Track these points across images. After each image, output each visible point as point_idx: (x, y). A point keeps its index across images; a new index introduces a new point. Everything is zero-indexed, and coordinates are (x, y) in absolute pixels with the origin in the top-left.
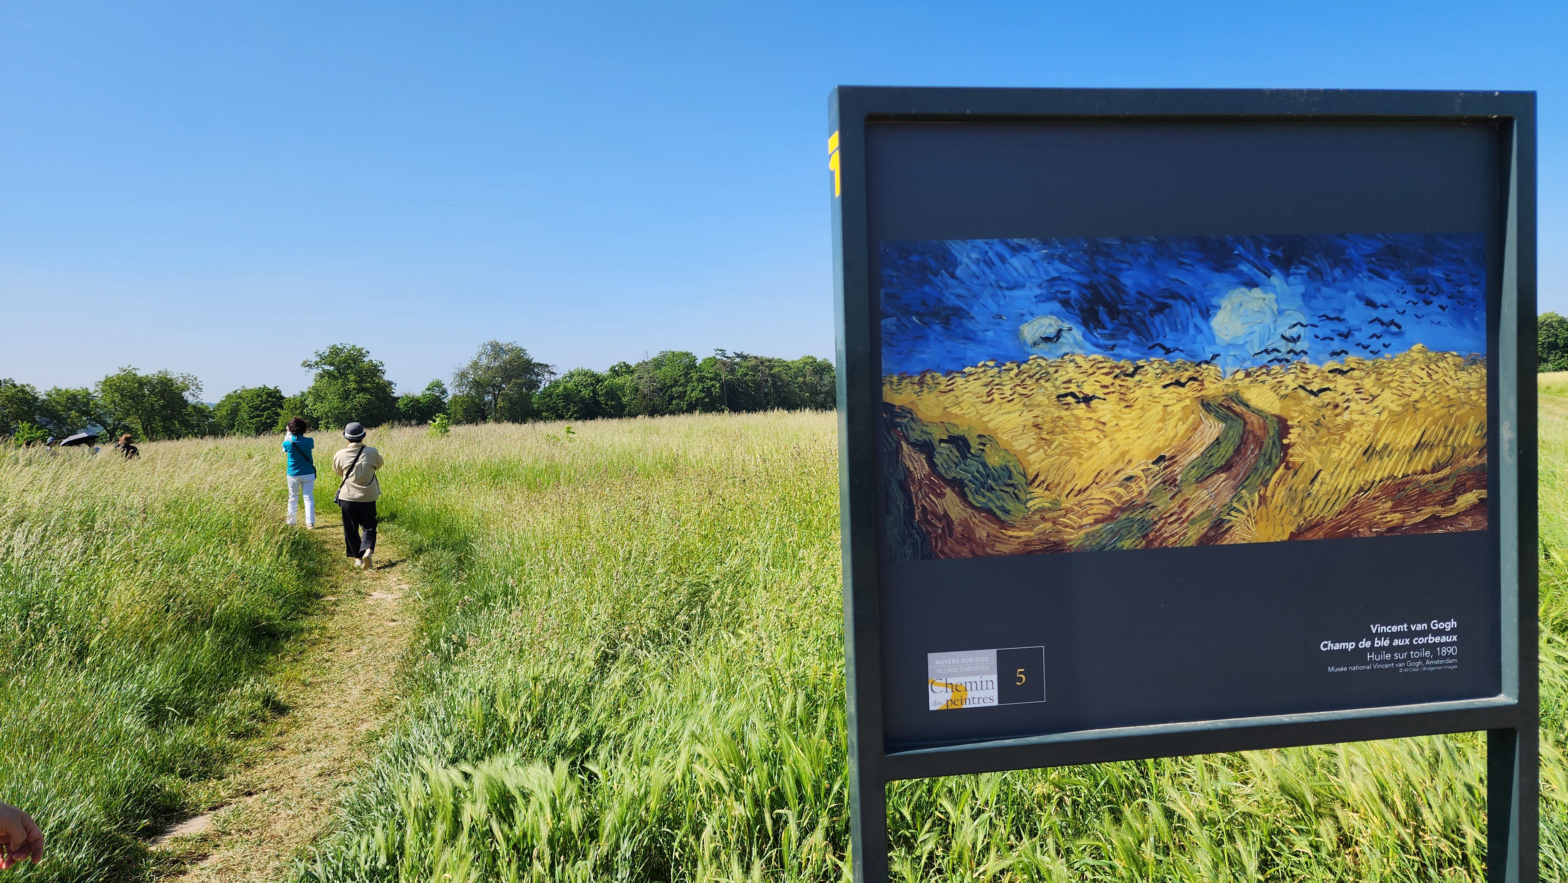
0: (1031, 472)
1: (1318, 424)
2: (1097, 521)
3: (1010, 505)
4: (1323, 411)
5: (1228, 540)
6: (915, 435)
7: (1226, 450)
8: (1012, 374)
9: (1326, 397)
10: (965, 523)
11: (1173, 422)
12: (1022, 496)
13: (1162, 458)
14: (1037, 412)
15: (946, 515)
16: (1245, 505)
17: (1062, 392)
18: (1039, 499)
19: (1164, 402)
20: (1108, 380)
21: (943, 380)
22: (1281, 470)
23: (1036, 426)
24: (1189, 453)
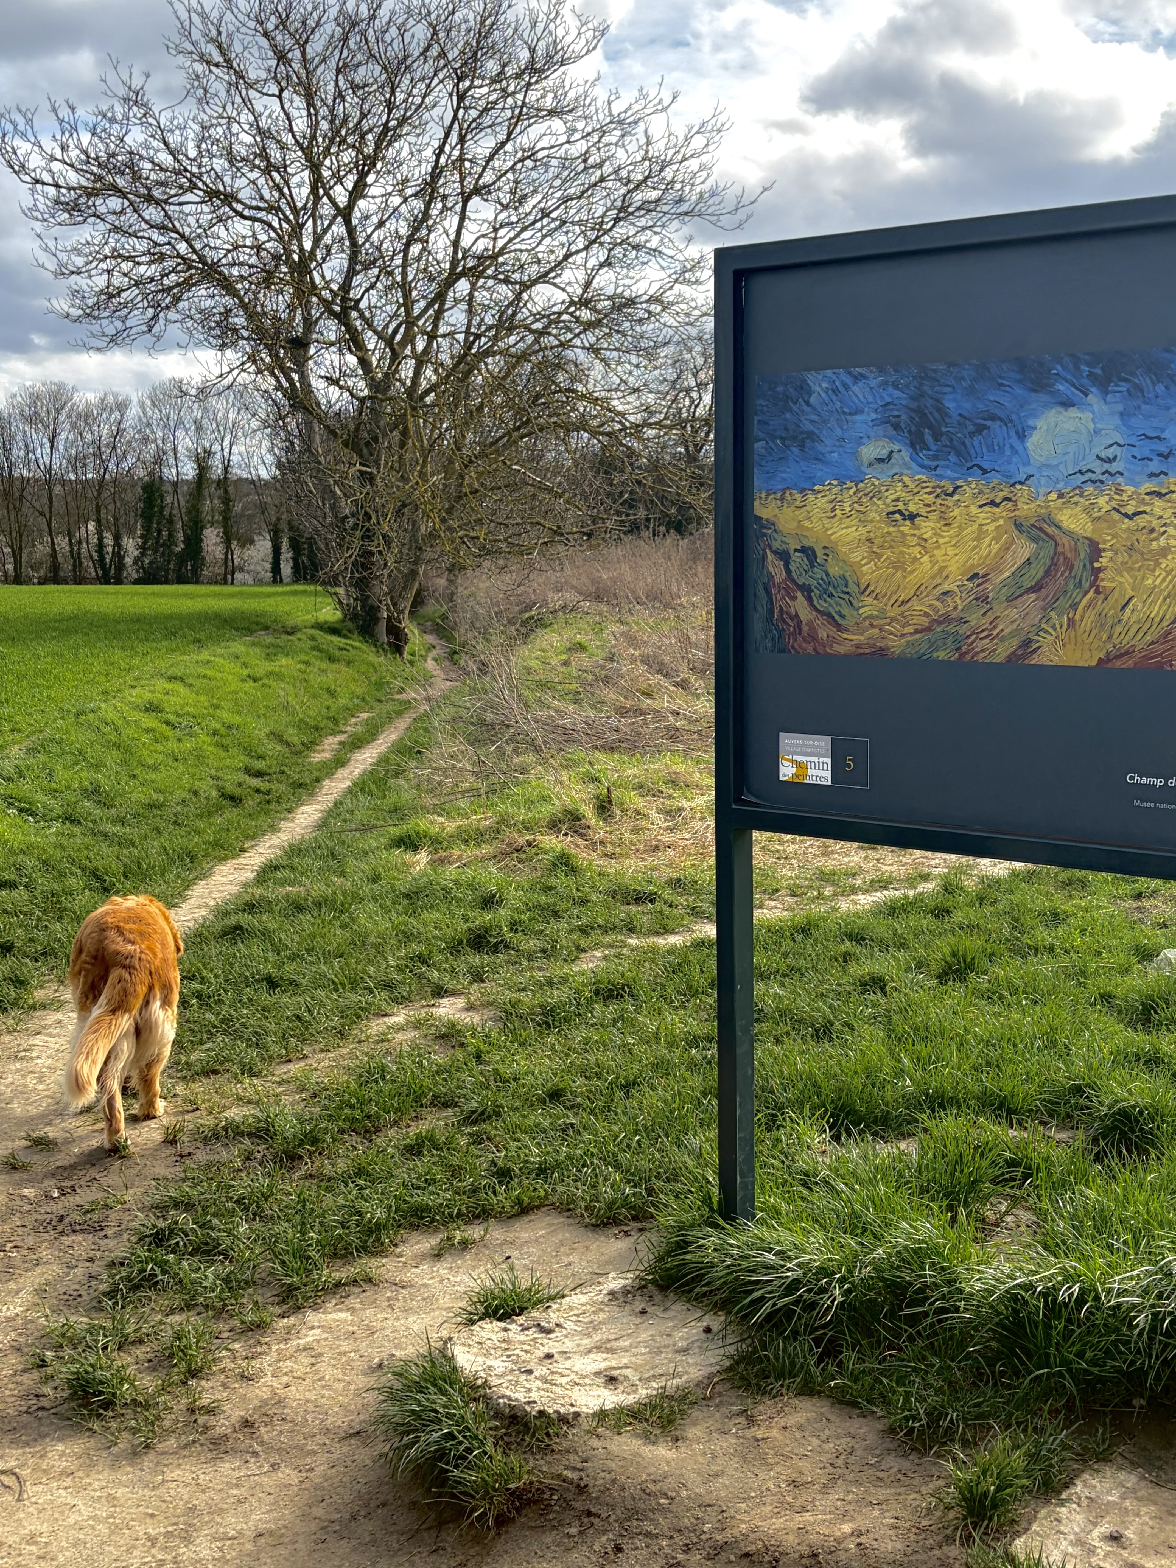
0: (864, 582)
1: (1131, 548)
2: (917, 631)
3: (845, 611)
4: (1138, 535)
5: (1035, 660)
6: (776, 545)
7: (1037, 572)
8: (851, 492)
9: (1141, 520)
10: (810, 624)
11: (987, 540)
12: (855, 602)
13: (976, 576)
14: (869, 528)
15: (797, 615)
16: (1054, 627)
17: (891, 509)
18: (868, 607)
19: (979, 521)
20: (930, 499)
21: (798, 496)
22: (1091, 594)
23: (869, 540)
24: (1001, 572)
